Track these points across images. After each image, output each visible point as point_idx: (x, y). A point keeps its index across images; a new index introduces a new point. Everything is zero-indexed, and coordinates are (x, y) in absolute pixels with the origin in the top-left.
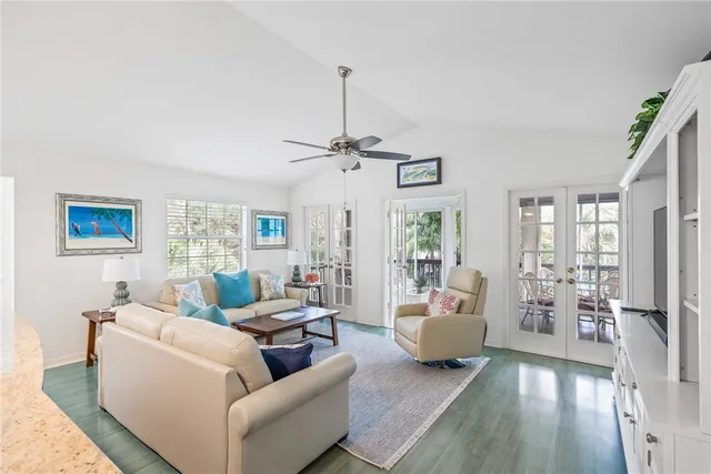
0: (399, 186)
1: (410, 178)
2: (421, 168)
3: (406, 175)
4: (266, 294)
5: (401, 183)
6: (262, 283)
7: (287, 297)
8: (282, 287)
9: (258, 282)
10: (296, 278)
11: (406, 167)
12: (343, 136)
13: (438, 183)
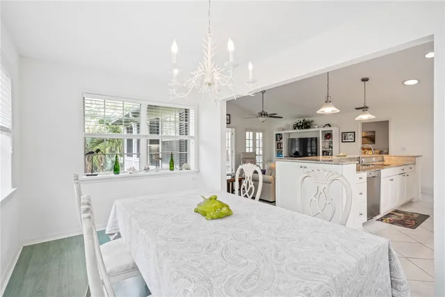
12: (263, 111)
13: (229, 123)
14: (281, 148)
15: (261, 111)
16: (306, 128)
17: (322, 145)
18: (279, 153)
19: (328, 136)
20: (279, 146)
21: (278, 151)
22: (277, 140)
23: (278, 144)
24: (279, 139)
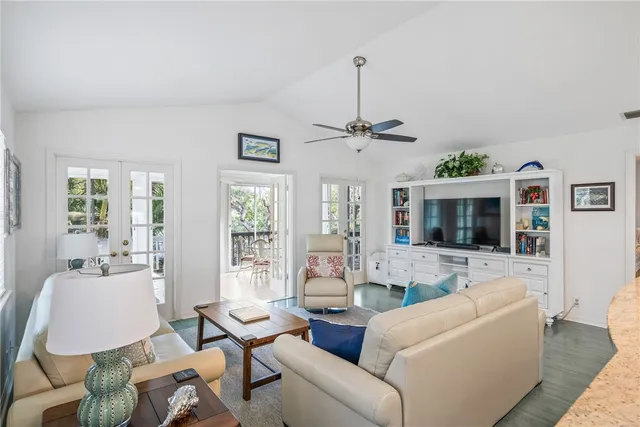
3: (249, 148)
5: (243, 154)
11: (250, 139)
12: (359, 119)
13: (278, 161)
14: (405, 223)
15: (353, 118)
16: (469, 174)
17: (516, 217)
18: (401, 235)
19: (533, 193)
20: (400, 218)
21: (397, 231)
22: (395, 203)
23: (397, 213)
24: (400, 202)
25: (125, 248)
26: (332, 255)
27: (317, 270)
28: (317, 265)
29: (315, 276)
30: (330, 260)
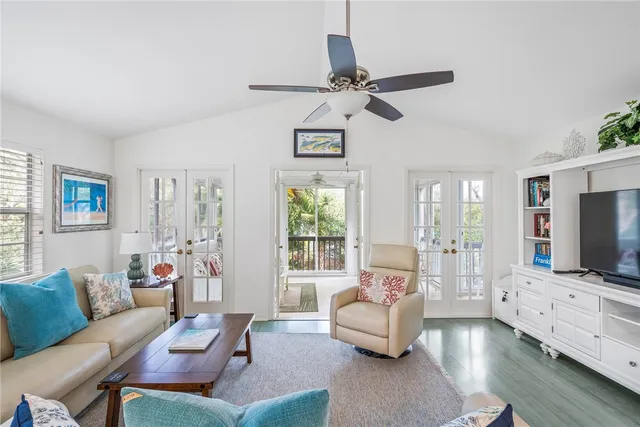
0: (296, 155)
1: (309, 147)
2: (321, 138)
3: (305, 144)
4: (103, 306)
5: (299, 152)
6: (93, 290)
7: (138, 305)
8: (128, 290)
9: (84, 289)
10: (135, 273)
11: (306, 134)
13: (342, 156)
14: (547, 233)
21: (537, 245)
22: (531, 201)
23: (537, 217)
24: (539, 199)
25: (189, 247)
26: (392, 273)
27: (368, 292)
28: (369, 285)
29: (364, 301)
30: (388, 281)
